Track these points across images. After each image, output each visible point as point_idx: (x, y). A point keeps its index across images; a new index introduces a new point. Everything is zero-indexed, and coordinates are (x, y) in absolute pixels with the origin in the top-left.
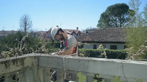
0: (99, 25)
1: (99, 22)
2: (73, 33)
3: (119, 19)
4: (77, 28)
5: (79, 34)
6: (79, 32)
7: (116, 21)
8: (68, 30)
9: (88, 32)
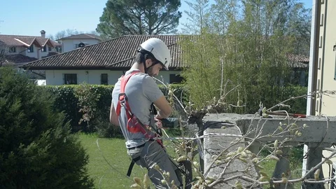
0: (101, 28)
1: (101, 19)
2: (34, 46)
3: (146, 13)
4: (43, 33)
5: (47, 49)
6: (49, 43)
7: (139, 18)
8: (20, 37)
9: (83, 44)
